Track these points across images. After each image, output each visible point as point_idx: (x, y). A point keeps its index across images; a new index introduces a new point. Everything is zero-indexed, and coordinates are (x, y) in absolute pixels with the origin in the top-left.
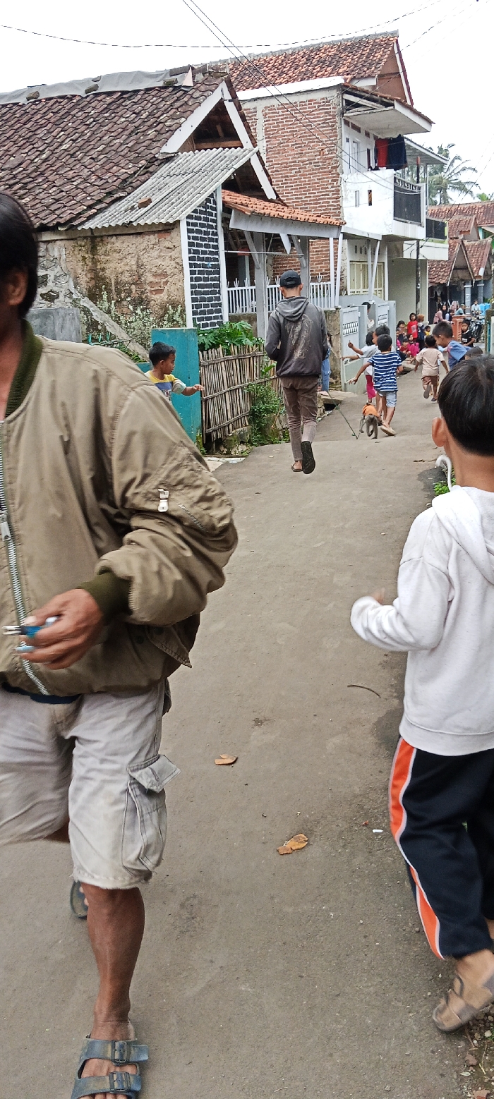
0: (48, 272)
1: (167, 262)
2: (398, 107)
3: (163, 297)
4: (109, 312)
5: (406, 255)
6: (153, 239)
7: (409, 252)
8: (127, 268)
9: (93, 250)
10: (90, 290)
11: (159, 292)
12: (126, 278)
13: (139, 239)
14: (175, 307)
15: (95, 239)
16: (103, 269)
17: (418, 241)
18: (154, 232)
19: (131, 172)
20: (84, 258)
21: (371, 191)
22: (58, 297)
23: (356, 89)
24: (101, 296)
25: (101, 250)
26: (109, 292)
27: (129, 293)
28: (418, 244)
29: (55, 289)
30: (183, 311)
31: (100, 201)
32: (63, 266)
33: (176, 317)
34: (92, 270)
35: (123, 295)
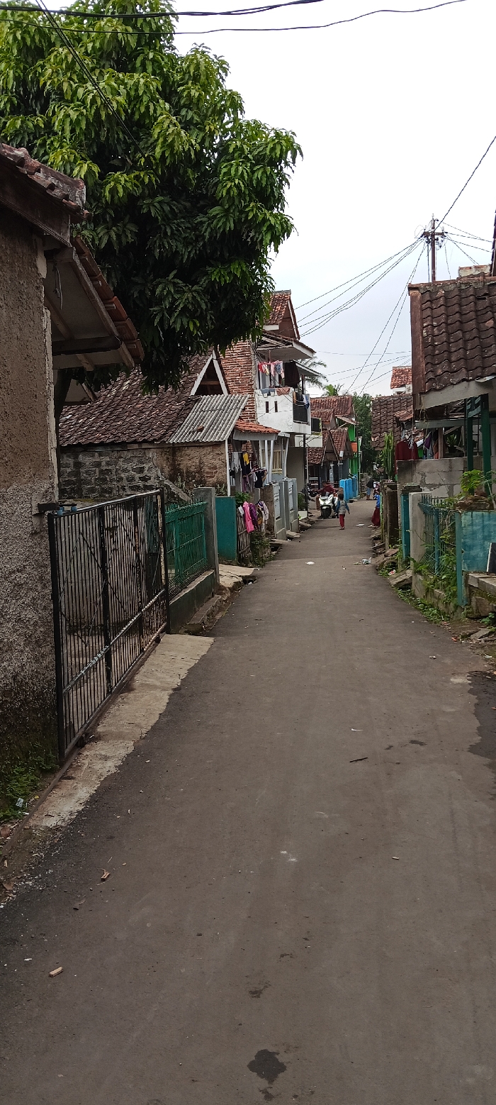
0: (144, 465)
1: (217, 461)
2: (295, 346)
3: (214, 479)
4: (181, 487)
5: (297, 445)
6: (209, 449)
7: (298, 442)
8: (194, 464)
9: (174, 454)
10: (170, 475)
11: (211, 477)
12: (193, 469)
13: (201, 449)
14: (221, 486)
15: (176, 449)
16: (179, 464)
17: (304, 435)
18: (210, 446)
19: (179, 407)
20: (168, 458)
21: (276, 403)
22: (150, 479)
23: (265, 332)
24: (177, 481)
25: (178, 454)
26: (182, 476)
27: (194, 477)
28: (304, 436)
29: (149, 475)
30: (226, 487)
31: (170, 427)
32: (155, 462)
33: (222, 490)
34: (171, 465)
35: (190, 479)
